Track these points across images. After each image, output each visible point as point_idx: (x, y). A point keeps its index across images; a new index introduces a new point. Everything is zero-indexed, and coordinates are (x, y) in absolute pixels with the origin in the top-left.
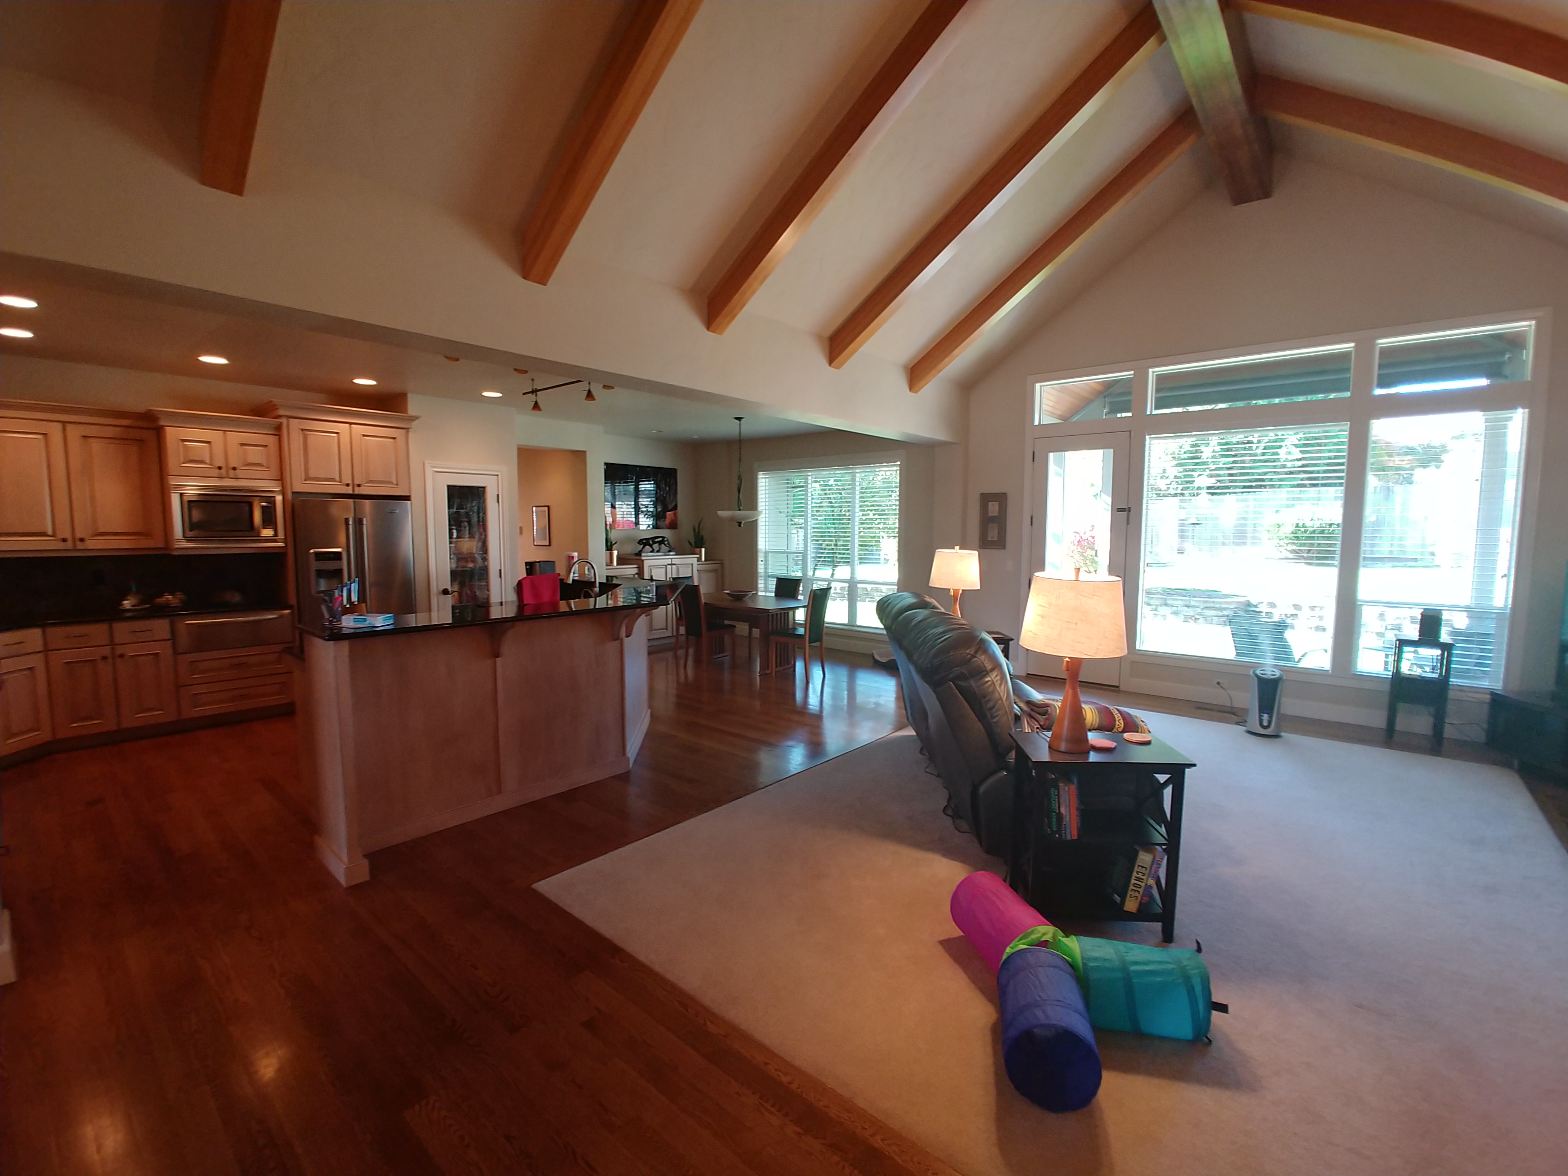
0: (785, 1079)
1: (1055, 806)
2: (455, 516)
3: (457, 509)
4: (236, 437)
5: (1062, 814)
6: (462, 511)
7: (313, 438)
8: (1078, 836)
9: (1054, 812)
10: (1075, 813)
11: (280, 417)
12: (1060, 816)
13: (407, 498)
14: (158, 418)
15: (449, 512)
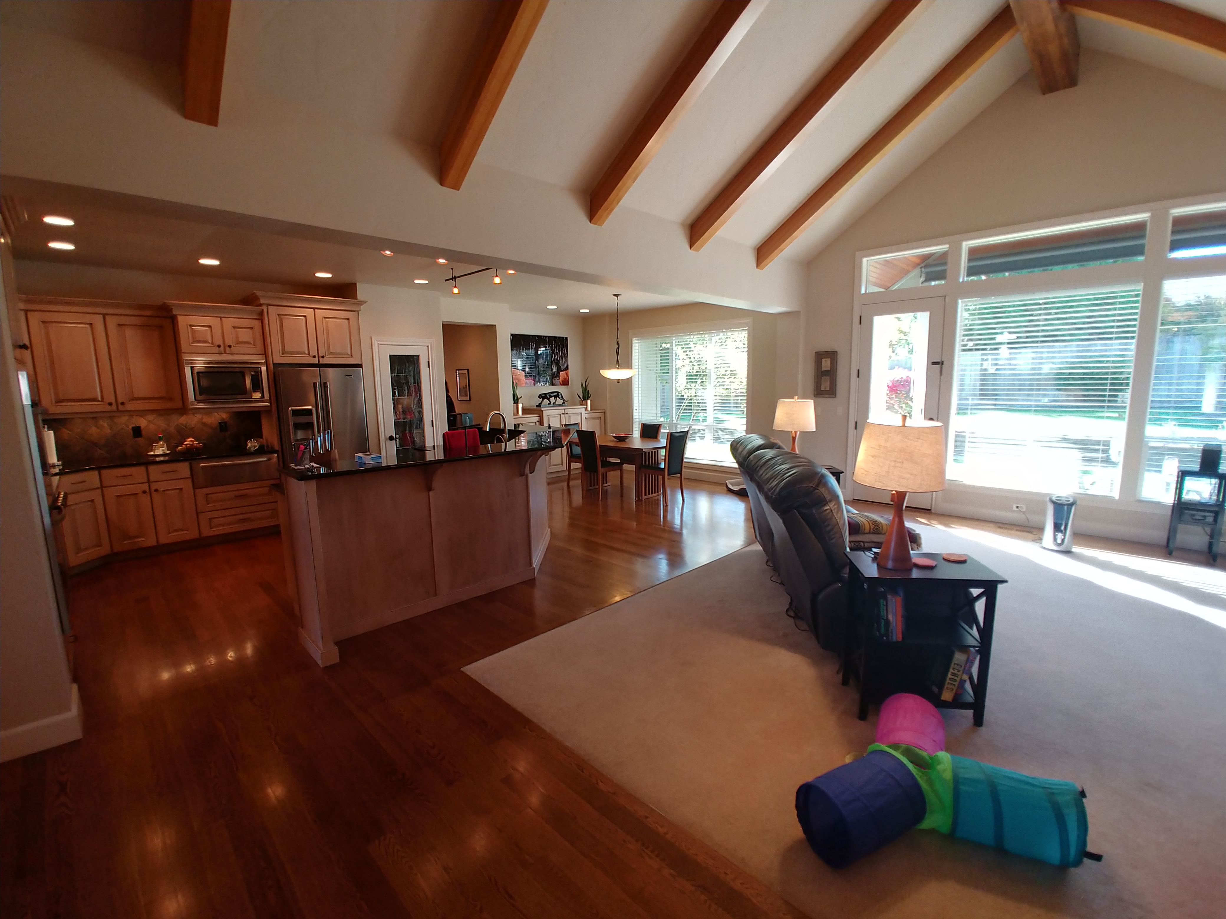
0: (662, 830)
1: (883, 613)
2: (396, 379)
3: (397, 373)
4: (229, 323)
5: (890, 621)
6: (402, 374)
7: (286, 322)
8: (903, 638)
9: (883, 619)
10: (900, 618)
11: (261, 305)
12: (887, 622)
13: (360, 366)
14: (172, 309)
15: (391, 376)
